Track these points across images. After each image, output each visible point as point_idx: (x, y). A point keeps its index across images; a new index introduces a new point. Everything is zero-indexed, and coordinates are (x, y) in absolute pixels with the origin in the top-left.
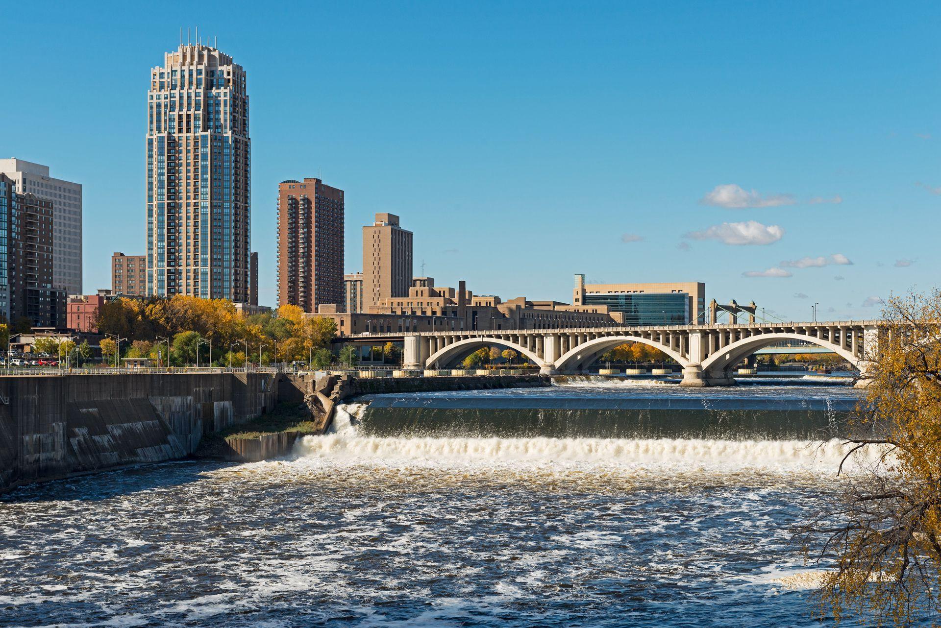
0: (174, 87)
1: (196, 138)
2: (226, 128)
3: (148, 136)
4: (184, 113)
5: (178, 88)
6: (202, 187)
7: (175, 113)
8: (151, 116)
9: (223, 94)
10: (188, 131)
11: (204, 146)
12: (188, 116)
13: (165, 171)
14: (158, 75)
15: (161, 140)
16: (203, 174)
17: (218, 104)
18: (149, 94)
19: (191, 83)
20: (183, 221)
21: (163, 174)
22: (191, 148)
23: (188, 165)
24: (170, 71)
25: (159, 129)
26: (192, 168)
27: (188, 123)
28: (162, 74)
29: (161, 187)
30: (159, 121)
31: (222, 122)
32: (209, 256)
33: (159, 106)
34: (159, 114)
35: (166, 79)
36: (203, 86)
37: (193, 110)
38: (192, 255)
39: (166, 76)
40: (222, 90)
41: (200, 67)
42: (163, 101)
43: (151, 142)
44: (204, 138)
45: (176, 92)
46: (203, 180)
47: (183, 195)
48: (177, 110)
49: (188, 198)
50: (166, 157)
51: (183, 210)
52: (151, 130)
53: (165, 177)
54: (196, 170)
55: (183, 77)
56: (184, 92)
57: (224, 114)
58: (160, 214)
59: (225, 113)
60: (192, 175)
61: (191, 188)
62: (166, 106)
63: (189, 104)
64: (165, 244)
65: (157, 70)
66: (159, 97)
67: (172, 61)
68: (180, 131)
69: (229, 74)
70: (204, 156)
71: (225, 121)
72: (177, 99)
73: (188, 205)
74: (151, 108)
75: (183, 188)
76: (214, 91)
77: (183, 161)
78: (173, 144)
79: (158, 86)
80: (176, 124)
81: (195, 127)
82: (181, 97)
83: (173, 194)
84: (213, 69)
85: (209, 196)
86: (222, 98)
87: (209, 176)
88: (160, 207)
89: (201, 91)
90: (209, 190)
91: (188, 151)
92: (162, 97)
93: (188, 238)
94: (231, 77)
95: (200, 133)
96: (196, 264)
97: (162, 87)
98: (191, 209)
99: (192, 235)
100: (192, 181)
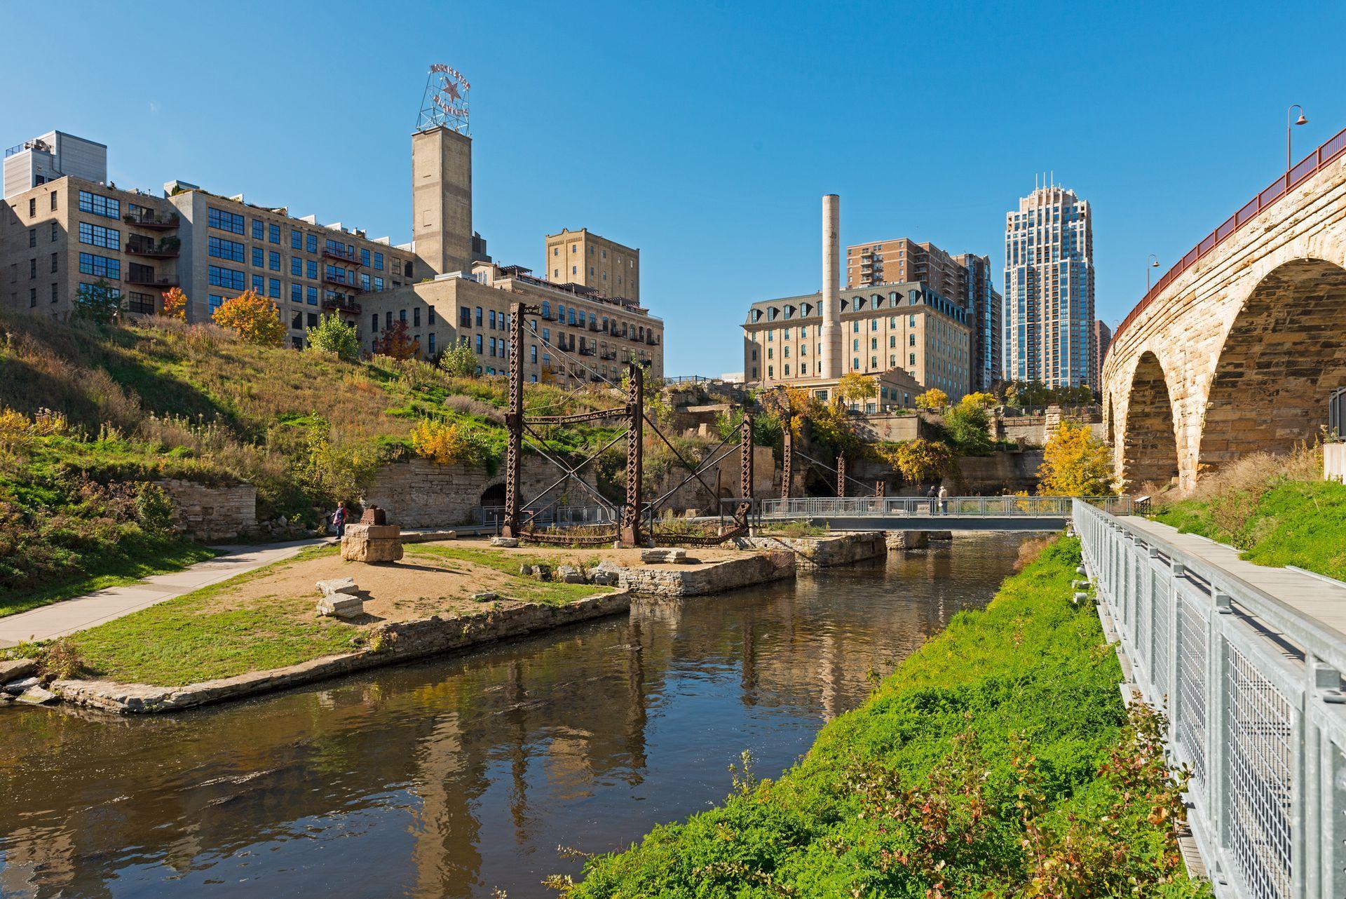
0: (1032, 225)
1: (1054, 266)
2: (1082, 255)
3: (1005, 270)
4: (1042, 245)
5: (1036, 225)
6: (1062, 308)
7: (1034, 247)
8: (1009, 253)
9: (1079, 226)
10: (1047, 260)
11: (1063, 272)
12: (1047, 248)
13: (1026, 297)
14: (1013, 219)
15: (1021, 271)
16: (1062, 296)
17: (1074, 235)
18: (1007, 233)
19: (1047, 220)
20: (1043, 340)
21: (1023, 300)
22: (1050, 275)
23: (1047, 290)
24: (1027, 212)
25: (1016, 262)
26: (1050, 293)
27: (1047, 253)
28: (1017, 217)
29: (1021, 310)
30: (1016, 256)
31: (1078, 250)
32: (1069, 368)
33: (1016, 243)
34: (1016, 250)
35: (1021, 220)
36: (1060, 221)
37: (1051, 242)
38: (1051, 368)
39: (1021, 218)
40: (1078, 223)
41: (1056, 205)
42: (1020, 239)
43: (1008, 275)
44: (1063, 265)
45: (1034, 229)
46: (1062, 302)
47: (1042, 317)
48: (1035, 244)
49: (1047, 319)
50: (1026, 285)
51: (1043, 330)
52: (1009, 265)
53: (1026, 302)
54: (1055, 294)
55: (1040, 215)
56: (1042, 228)
57: (1080, 245)
58: (1021, 333)
59: (1082, 243)
60: (1050, 298)
61: (1050, 310)
62: (1023, 242)
63: (1047, 238)
64: (1026, 360)
65: (1012, 214)
66: (1016, 236)
67: (1028, 204)
68: (1039, 261)
69: (1083, 209)
70: (1064, 282)
71: (1082, 249)
72: (1035, 235)
73: (1047, 325)
74: (1009, 245)
75: (1042, 312)
76: (1070, 224)
77: (1042, 288)
78: (1033, 274)
79: (1013, 227)
80: (1035, 256)
81: (1053, 257)
82: (1039, 233)
83: (1033, 315)
84: (1067, 206)
85: (1068, 316)
86: (1078, 230)
87: (1068, 298)
88: (1021, 328)
89: (1059, 225)
90: (1068, 310)
91: (1047, 279)
92: (1019, 235)
93: (1047, 353)
94: (1085, 211)
95: (1059, 261)
96: (1055, 375)
97: (1017, 229)
98: (1050, 328)
99: (1051, 351)
100: (1050, 304)
